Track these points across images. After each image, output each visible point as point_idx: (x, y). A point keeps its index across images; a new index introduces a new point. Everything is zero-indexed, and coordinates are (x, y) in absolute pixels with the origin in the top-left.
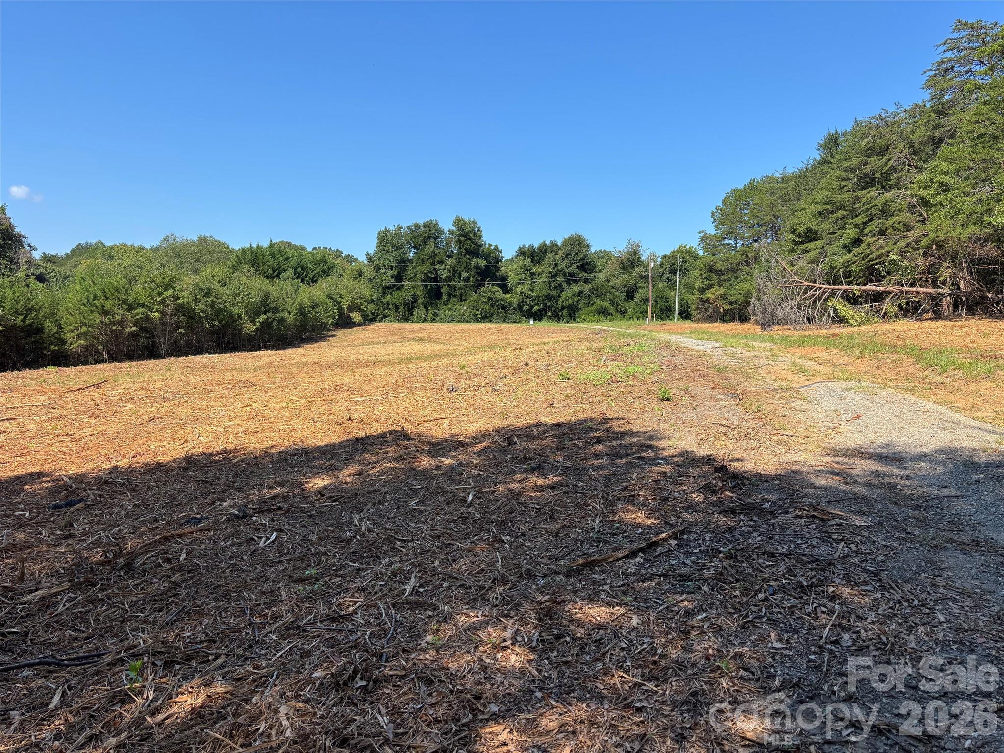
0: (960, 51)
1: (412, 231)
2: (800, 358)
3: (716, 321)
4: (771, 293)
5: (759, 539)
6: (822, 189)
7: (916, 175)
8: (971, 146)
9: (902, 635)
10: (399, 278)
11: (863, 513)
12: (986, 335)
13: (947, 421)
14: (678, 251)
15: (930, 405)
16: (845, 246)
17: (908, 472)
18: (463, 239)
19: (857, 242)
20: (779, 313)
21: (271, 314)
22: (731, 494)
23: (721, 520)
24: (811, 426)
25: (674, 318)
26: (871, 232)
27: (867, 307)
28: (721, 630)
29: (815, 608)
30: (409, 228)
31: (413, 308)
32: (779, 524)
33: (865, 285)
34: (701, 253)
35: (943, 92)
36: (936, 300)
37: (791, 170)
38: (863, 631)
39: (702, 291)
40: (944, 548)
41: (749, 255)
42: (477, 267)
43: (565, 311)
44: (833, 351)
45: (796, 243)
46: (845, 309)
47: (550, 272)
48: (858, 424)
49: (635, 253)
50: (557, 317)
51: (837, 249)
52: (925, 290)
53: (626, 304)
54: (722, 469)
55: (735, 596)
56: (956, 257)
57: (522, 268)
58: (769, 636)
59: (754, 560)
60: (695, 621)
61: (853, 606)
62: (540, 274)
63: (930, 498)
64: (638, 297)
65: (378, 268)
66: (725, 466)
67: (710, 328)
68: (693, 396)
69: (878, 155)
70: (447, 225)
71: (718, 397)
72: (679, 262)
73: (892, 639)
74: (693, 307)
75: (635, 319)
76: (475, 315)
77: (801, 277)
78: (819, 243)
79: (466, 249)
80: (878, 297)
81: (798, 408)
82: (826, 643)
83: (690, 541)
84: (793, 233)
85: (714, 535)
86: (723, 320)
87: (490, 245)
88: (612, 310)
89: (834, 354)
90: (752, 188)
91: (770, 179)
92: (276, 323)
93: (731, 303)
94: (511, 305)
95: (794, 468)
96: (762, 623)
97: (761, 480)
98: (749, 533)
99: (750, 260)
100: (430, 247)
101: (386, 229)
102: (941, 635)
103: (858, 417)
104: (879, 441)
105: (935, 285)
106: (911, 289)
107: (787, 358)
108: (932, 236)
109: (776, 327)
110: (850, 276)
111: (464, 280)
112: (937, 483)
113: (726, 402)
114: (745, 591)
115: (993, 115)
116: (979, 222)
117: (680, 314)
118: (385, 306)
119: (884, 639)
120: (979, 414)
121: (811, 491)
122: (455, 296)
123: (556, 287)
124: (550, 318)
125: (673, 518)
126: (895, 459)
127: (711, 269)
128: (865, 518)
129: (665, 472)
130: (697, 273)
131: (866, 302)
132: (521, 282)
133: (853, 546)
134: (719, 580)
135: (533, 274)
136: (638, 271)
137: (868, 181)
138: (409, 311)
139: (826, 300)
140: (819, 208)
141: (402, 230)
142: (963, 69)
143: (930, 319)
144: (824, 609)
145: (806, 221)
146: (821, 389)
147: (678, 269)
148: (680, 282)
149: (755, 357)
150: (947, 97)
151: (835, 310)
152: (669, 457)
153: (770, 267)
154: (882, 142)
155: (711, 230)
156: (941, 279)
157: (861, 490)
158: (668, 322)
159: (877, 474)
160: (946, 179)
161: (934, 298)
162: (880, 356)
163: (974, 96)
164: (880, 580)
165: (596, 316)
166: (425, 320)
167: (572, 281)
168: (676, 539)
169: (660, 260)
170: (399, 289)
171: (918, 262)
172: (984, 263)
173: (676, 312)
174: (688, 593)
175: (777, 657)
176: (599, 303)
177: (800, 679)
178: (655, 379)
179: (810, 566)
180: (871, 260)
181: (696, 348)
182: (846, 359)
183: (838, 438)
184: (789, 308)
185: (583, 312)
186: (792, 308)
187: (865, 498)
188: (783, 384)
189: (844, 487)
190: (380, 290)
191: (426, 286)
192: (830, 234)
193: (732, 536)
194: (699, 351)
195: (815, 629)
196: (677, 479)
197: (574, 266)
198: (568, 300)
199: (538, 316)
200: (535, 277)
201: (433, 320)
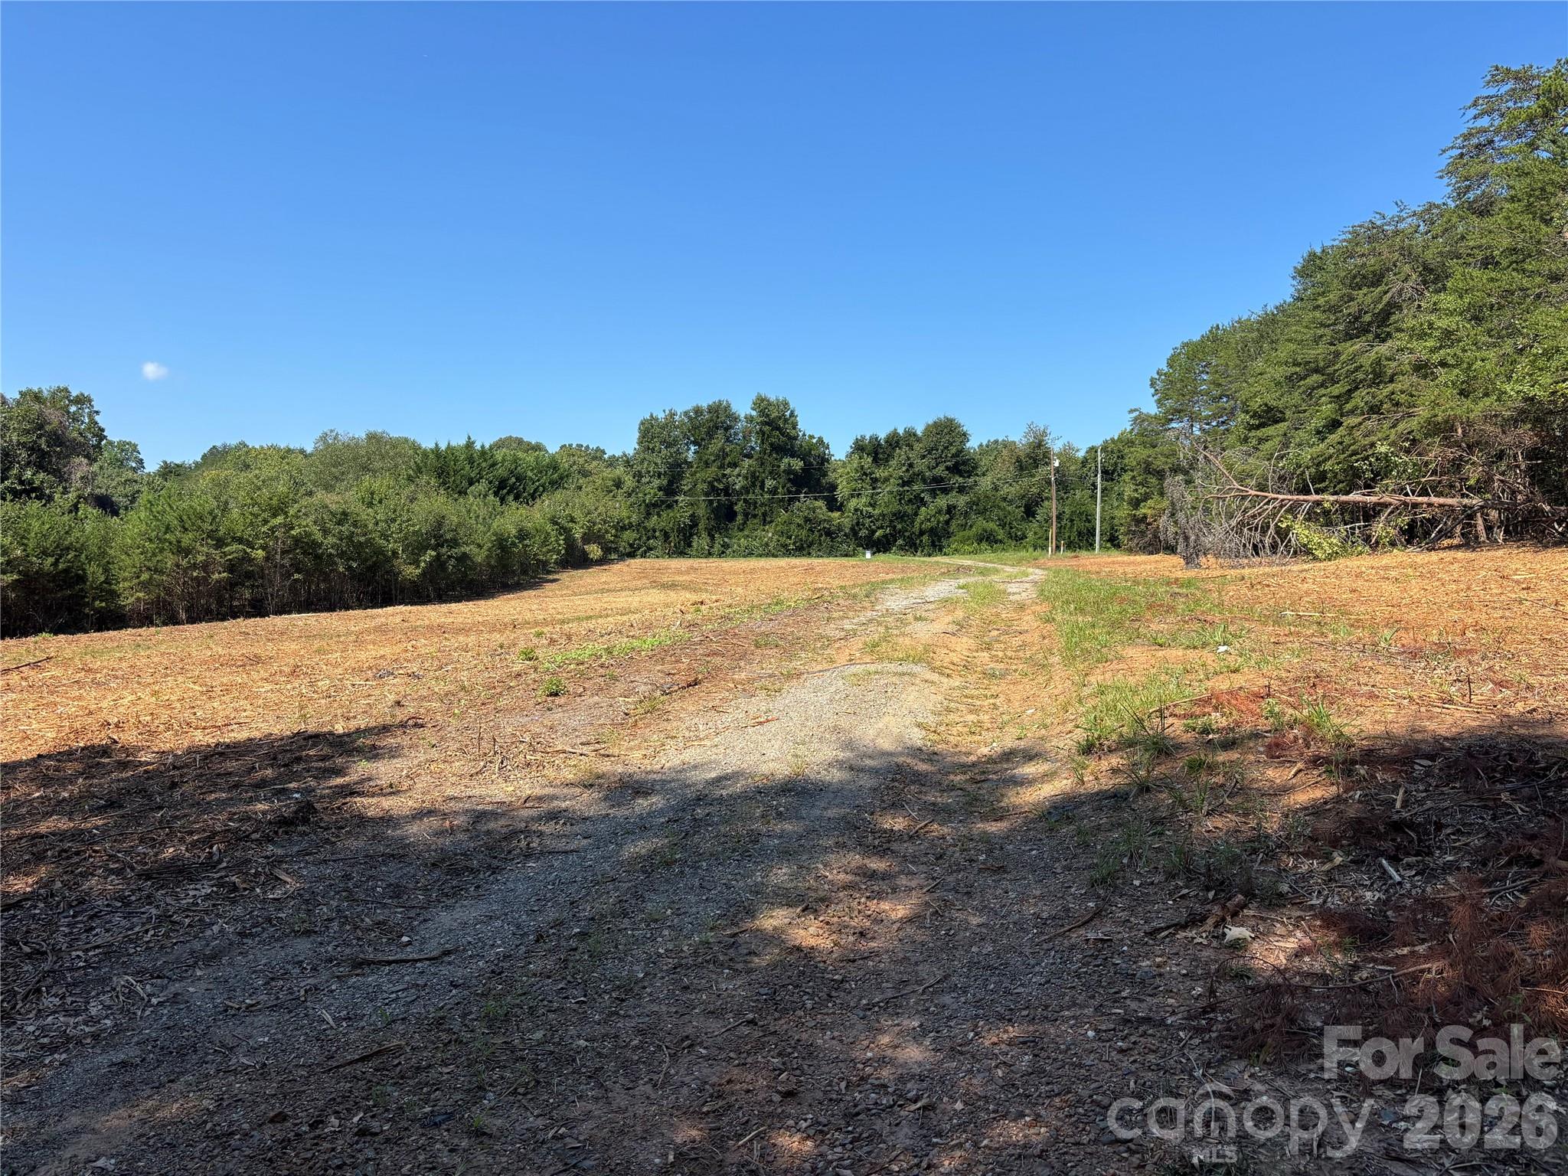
1: (690, 418)
10: (671, 489)
16: (1318, 432)
18: (767, 428)
19: (1334, 424)
21: (444, 550)
25: (1095, 547)
26: (1355, 408)
27: (1344, 529)
30: (686, 413)
31: (691, 535)
33: (1348, 493)
36: (1461, 515)
39: (1136, 503)
42: (789, 471)
43: (925, 538)
45: (1250, 427)
46: (1307, 533)
47: (901, 478)
49: (1040, 445)
50: (912, 546)
51: (1306, 437)
52: (1443, 500)
53: (1025, 525)
57: (857, 471)
62: (887, 480)
64: (1039, 514)
65: (639, 476)
67: (1148, 563)
69: (1368, 285)
70: (743, 408)
72: (1099, 458)
74: (1123, 529)
75: (1031, 549)
76: (785, 546)
77: (1247, 482)
78: (1282, 426)
79: (771, 445)
80: (1369, 513)
84: (1246, 410)
87: (811, 437)
88: (1001, 534)
90: (1215, 339)
91: (1243, 326)
92: (453, 562)
94: (840, 530)
100: (717, 444)
101: (652, 416)
105: (1462, 492)
106: (1420, 499)
108: (1425, 414)
110: (1322, 480)
111: (770, 492)
117: (1103, 541)
118: (650, 534)
122: (755, 516)
123: (910, 501)
124: (901, 548)
127: (1148, 469)
130: (1127, 475)
131: (1344, 521)
132: (855, 494)
135: (875, 480)
136: (1044, 472)
137: (1356, 329)
138: (685, 540)
139: (1280, 519)
140: (1286, 371)
141: (677, 418)
143: (1455, 547)
145: (1263, 392)
147: (1099, 469)
151: (1296, 536)
154: (1376, 265)
155: (1151, 408)
156: (1469, 483)
158: (1084, 553)
161: (1458, 514)
165: (975, 544)
166: (710, 554)
167: (940, 489)
169: (1081, 455)
170: (670, 507)
171: (1430, 455)
173: (1098, 539)
176: (981, 524)
180: (1354, 453)
184: (1222, 531)
185: (957, 538)
186: (1227, 532)
190: (643, 507)
191: (711, 502)
192: (1299, 412)
197: (941, 467)
198: (929, 520)
199: (881, 546)
200: (879, 484)
201: (721, 554)
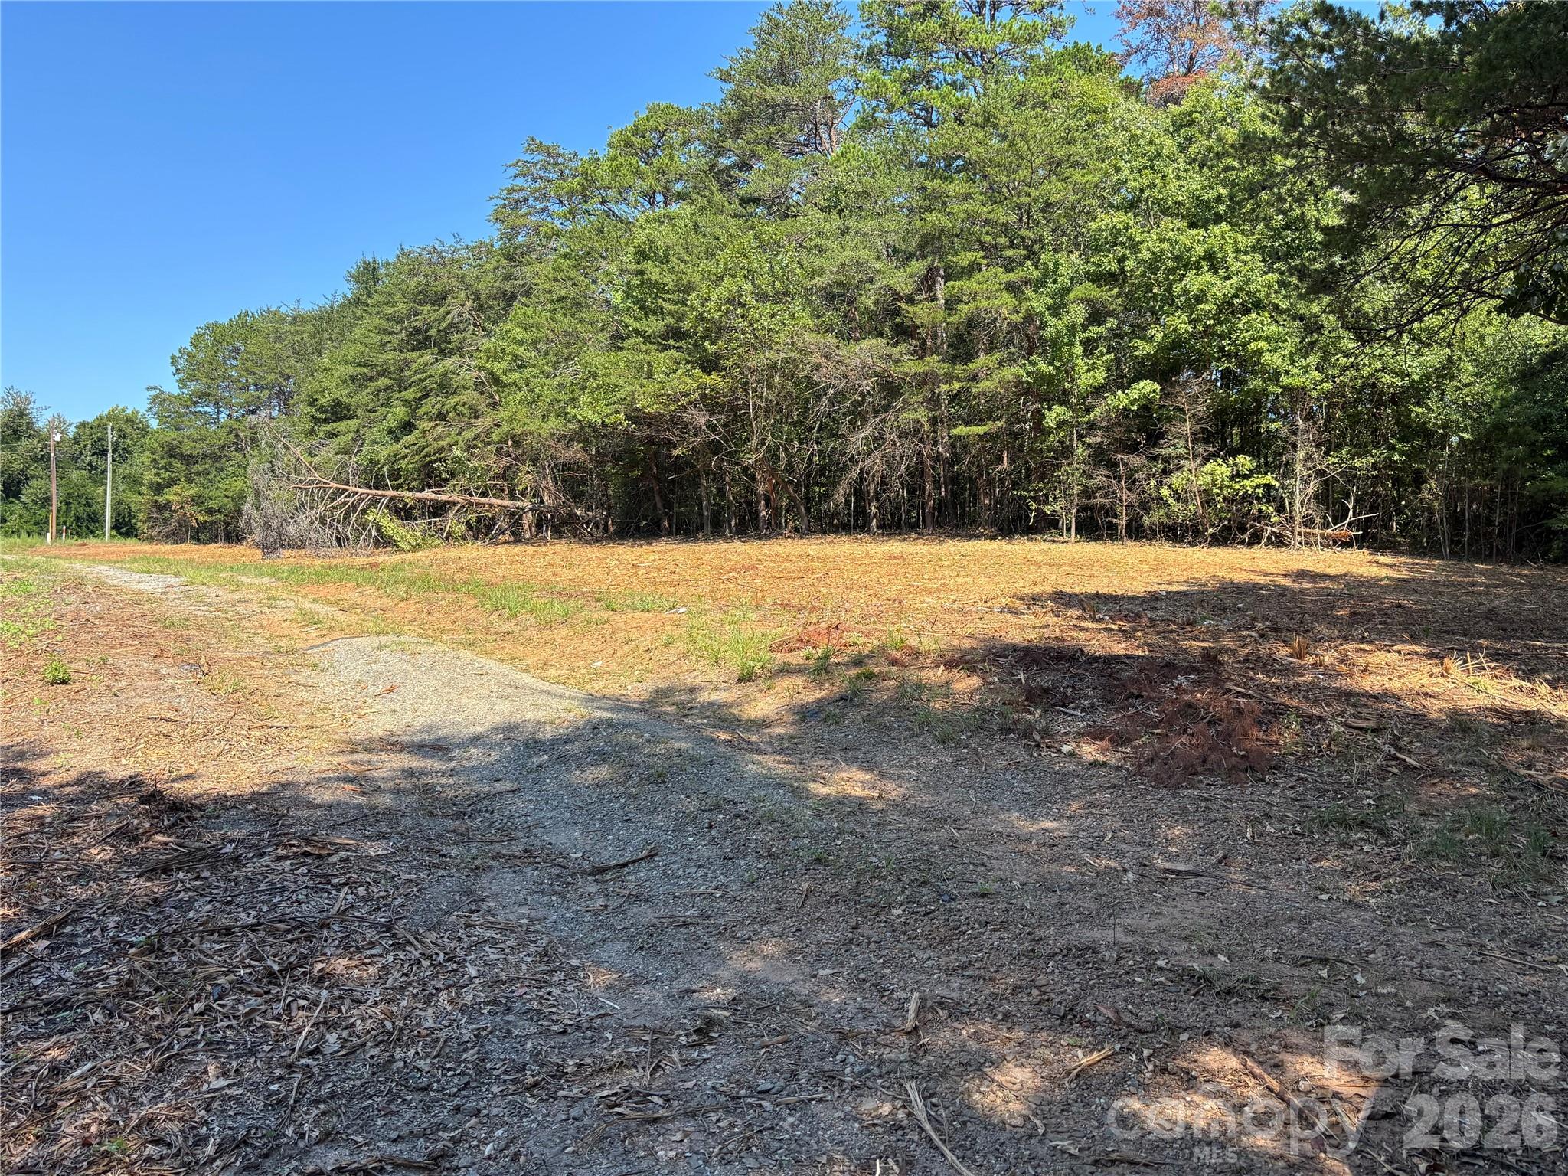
0: (534, 180)
2: (314, 601)
3: (184, 541)
4: (278, 498)
5: (209, 907)
6: (354, 342)
7: (484, 340)
8: (550, 311)
9: (417, 1012)
11: (382, 836)
12: (571, 566)
13: (510, 686)
14: (109, 418)
15: (491, 665)
16: (390, 432)
17: (453, 764)
19: (408, 427)
20: (292, 530)
22: (166, 839)
23: (142, 887)
24: (320, 709)
25: (104, 534)
26: (426, 413)
27: (423, 523)
28: (120, 1084)
29: (289, 1005)
32: (246, 877)
33: (421, 491)
34: (154, 424)
35: (514, 231)
36: (515, 516)
37: (307, 307)
38: (359, 1022)
39: (158, 489)
40: (489, 868)
41: (241, 435)
44: (368, 589)
45: (317, 421)
46: (392, 526)
48: (392, 700)
49: (22, 414)
51: (378, 435)
52: (499, 502)
54: (154, 797)
55: (153, 1017)
56: (537, 459)
58: (205, 1072)
59: (193, 946)
60: (68, 1083)
61: (350, 986)
63: (475, 800)
64: (27, 494)
66: (161, 792)
67: (174, 553)
68: (117, 673)
69: (432, 304)
71: (164, 671)
72: (111, 437)
73: (399, 1023)
74: (141, 516)
75: (24, 535)
77: (326, 475)
78: (353, 423)
80: (438, 510)
81: (302, 682)
82: (300, 1057)
83: (78, 935)
84: (312, 404)
85: (125, 916)
86: (197, 539)
89: (369, 595)
90: (244, 326)
91: (274, 317)
93: (210, 512)
95: (284, 779)
96: (195, 1053)
97: (224, 805)
98: (191, 900)
99: (241, 443)
102: (469, 999)
103: (392, 689)
104: (418, 724)
105: (512, 496)
106: (483, 500)
107: (292, 602)
108: (506, 427)
109: (287, 553)
110: (398, 477)
112: (490, 776)
113: (177, 679)
114: (171, 1005)
115: (574, 274)
116: (562, 414)
117: (116, 527)
119: (389, 1025)
120: (553, 673)
121: (307, 813)
125: (46, 900)
126: (437, 748)
127: (172, 452)
128: (383, 843)
129: (43, 817)
130: (146, 458)
131: (423, 516)
133: (361, 891)
134: (125, 996)
136: (26, 446)
137: (420, 340)
139: (364, 511)
140: (351, 370)
142: (539, 206)
143: (508, 542)
144: (302, 1002)
145: (332, 387)
146: (341, 649)
147: (110, 448)
148: (114, 471)
149: (240, 601)
150: (520, 239)
151: (379, 528)
152: (55, 787)
153: (275, 456)
154: (437, 286)
155: (171, 387)
156: (520, 488)
157: (384, 801)
158: (92, 541)
159: (410, 773)
160: (520, 351)
161: (512, 514)
162: (432, 595)
163: (552, 244)
164: (394, 935)
168: (48, 937)
169: (72, 430)
171: (490, 462)
172: (570, 469)
173: (108, 525)
174: (61, 1032)
175: (216, 1105)
177: (248, 1132)
178: (41, 646)
179: (290, 937)
180: (428, 455)
181: (135, 587)
182: (386, 602)
183: (361, 725)
184: (307, 522)
186: (312, 522)
187: (388, 812)
188: (281, 644)
189: (359, 800)
192: (369, 411)
193: (160, 912)
194: (139, 593)
195: (284, 1039)
196: (63, 828)
